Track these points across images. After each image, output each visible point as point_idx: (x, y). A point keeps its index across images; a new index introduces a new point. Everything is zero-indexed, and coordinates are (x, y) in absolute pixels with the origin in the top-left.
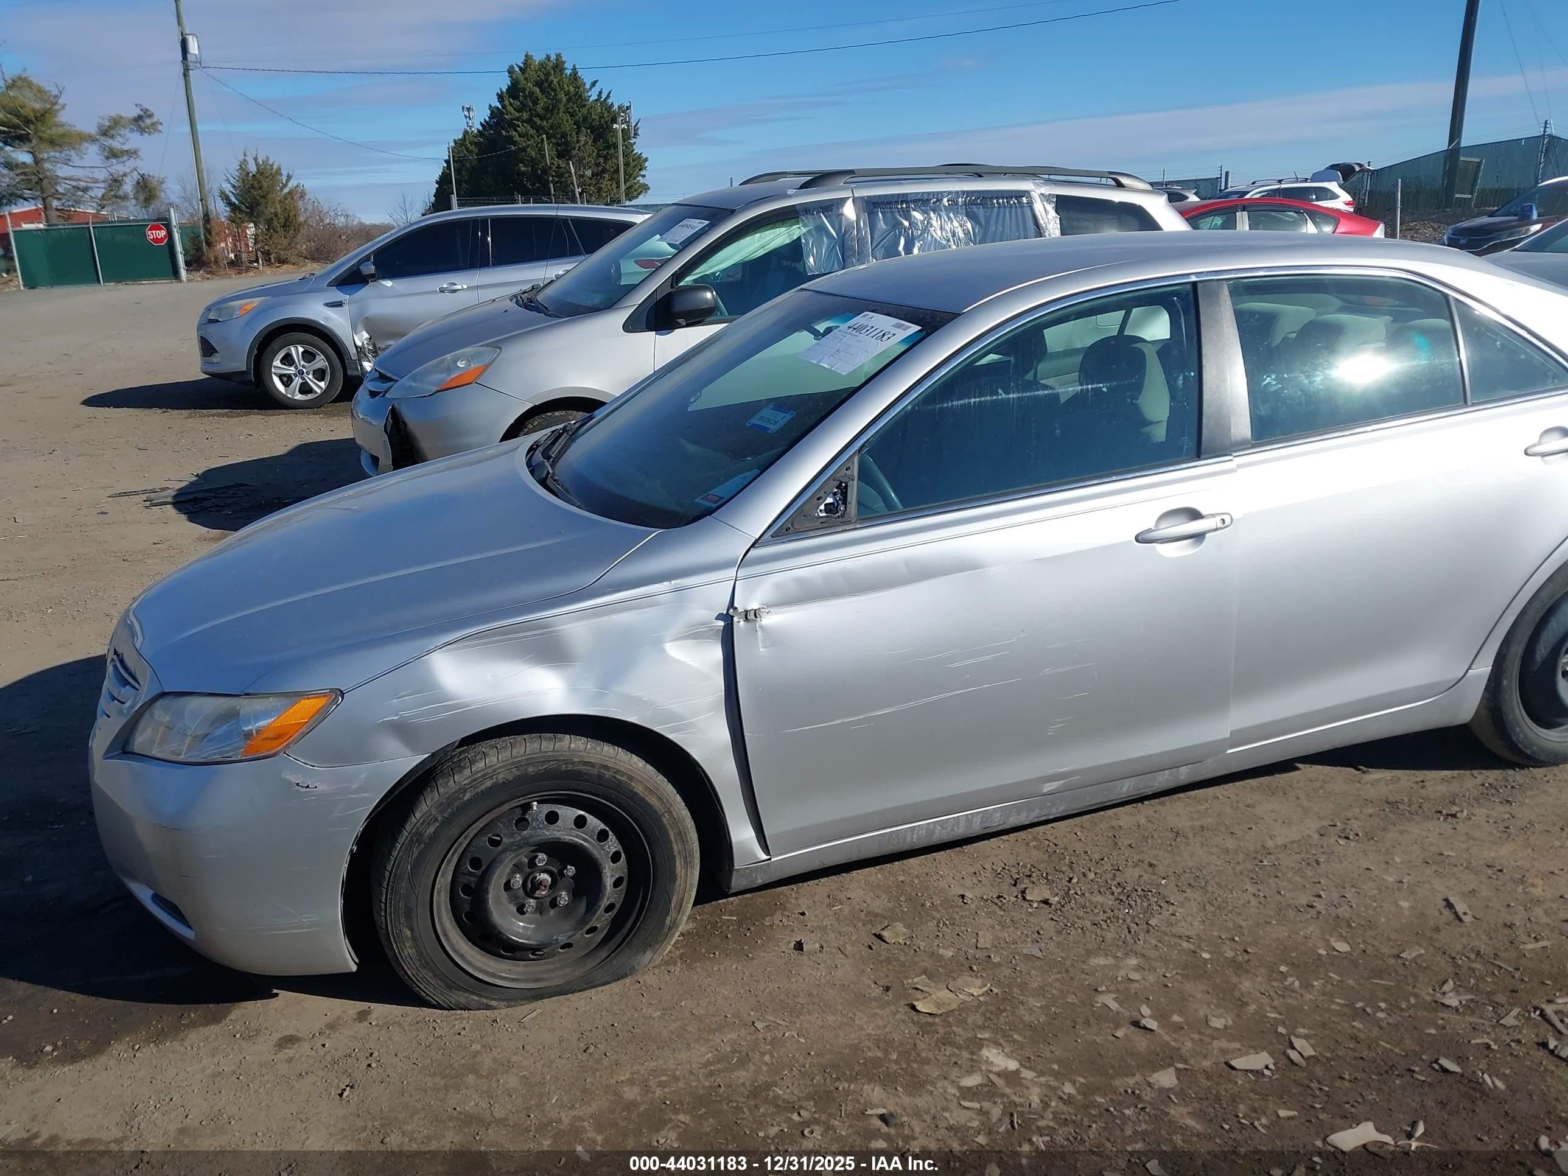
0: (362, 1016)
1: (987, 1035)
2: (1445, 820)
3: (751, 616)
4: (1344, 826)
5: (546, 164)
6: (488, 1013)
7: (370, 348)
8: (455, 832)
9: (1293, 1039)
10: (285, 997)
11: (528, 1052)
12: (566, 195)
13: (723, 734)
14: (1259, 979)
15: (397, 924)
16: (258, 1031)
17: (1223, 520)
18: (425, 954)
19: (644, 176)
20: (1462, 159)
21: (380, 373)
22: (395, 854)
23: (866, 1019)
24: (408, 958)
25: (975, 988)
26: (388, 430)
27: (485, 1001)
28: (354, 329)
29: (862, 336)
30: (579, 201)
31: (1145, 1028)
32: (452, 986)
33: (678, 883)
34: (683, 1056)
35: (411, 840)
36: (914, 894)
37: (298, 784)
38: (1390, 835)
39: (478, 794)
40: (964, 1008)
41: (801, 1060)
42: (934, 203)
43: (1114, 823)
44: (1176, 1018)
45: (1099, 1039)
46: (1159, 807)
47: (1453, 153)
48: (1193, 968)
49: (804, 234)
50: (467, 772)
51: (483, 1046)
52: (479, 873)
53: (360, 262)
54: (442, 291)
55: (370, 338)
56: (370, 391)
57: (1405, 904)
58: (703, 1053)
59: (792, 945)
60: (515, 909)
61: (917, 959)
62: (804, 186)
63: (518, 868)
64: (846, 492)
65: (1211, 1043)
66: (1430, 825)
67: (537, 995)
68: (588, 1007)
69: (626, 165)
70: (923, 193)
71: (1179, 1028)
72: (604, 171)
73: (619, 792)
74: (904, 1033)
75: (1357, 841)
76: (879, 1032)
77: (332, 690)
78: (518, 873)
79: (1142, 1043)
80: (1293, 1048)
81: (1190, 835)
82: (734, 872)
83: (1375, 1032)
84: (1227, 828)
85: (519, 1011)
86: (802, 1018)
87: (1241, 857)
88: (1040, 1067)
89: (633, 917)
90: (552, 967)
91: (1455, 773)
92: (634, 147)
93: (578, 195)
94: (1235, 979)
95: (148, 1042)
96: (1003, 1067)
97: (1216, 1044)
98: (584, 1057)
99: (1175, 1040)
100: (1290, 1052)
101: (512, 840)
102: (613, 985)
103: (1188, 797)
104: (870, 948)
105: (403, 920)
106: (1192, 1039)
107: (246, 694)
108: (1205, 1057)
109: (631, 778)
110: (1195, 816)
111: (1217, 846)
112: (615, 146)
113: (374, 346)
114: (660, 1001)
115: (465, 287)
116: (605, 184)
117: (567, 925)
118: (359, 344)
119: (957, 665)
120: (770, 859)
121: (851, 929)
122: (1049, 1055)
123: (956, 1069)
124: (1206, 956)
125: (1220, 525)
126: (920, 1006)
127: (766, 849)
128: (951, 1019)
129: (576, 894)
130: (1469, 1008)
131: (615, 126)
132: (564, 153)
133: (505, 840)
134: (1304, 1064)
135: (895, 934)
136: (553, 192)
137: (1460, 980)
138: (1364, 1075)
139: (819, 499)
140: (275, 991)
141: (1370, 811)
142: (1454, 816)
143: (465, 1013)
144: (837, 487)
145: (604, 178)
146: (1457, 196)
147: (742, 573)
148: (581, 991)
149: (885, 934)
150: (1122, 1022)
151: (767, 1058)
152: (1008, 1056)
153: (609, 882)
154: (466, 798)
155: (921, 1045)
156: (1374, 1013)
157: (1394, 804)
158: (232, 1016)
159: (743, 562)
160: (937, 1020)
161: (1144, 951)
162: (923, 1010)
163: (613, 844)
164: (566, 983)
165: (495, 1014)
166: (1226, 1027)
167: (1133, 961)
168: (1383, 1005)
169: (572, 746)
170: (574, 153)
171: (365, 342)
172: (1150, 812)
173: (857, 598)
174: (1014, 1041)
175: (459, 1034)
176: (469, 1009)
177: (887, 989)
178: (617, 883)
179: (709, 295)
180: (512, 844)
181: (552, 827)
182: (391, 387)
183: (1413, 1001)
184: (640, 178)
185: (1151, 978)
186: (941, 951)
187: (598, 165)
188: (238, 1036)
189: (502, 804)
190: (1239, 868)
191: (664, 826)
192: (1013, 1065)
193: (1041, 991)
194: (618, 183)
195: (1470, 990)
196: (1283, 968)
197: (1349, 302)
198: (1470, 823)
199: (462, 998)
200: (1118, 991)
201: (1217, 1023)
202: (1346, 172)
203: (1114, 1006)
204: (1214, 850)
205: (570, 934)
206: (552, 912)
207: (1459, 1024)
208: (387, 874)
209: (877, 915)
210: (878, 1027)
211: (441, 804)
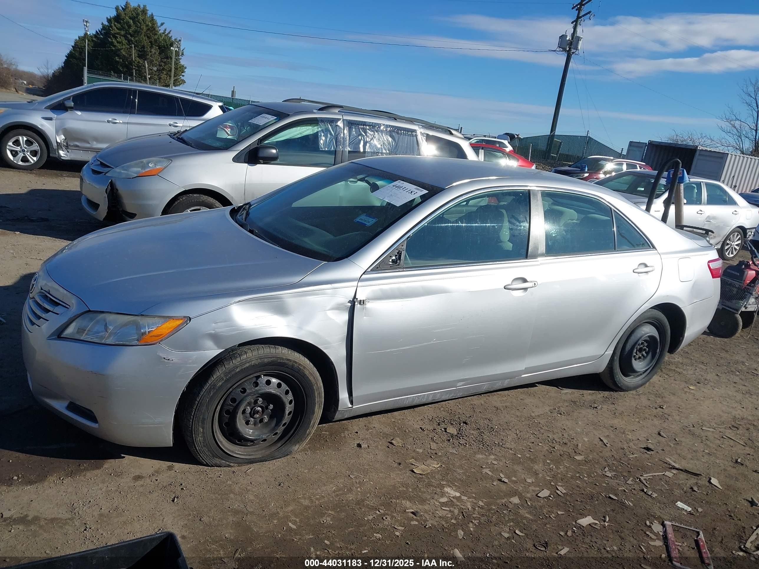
0: (170, 468)
1: (445, 483)
2: (593, 409)
3: (362, 302)
4: (558, 410)
5: (132, 60)
6: (229, 468)
7: (65, 144)
8: (229, 386)
9: (557, 487)
10: (128, 459)
11: (254, 485)
12: (141, 78)
13: (343, 352)
14: (540, 465)
15: (198, 426)
16: (122, 473)
17: (535, 284)
18: (207, 440)
19: (183, 76)
20: (555, 139)
21: (100, 162)
22: (202, 393)
23: (395, 475)
24: (199, 442)
25: (435, 465)
26: (108, 192)
27: (228, 463)
28: (57, 133)
29: (401, 191)
30: (148, 83)
31: (504, 482)
32: (215, 456)
33: (315, 415)
34: (324, 488)
35: (211, 388)
36: (400, 427)
37: (164, 358)
38: (575, 414)
39: (242, 369)
40: (432, 472)
41: (373, 490)
42: (377, 128)
43: (472, 403)
44: (514, 479)
45: (488, 485)
46: (488, 398)
47: (551, 137)
48: (515, 460)
49: (320, 131)
50: (238, 359)
51: (233, 482)
52: (235, 405)
53: (65, 100)
54: (108, 122)
55: (66, 139)
56: (92, 170)
57: (586, 439)
58: (331, 488)
59: (356, 445)
60: (244, 422)
61: (408, 453)
62: (321, 109)
63: (249, 404)
64: (401, 255)
65: (528, 488)
66: (589, 411)
67: (251, 462)
68: (275, 468)
69: (176, 69)
70: (373, 123)
71: (515, 482)
72: (163, 69)
73: (299, 374)
74: (412, 481)
75: (564, 415)
76: (402, 480)
77: (185, 317)
78: (248, 406)
79: (503, 487)
80: (558, 490)
81: (502, 409)
82: (338, 412)
83: (585, 485)
84: (516, 407)
85: (244, 468)
86: (369, 474)
87: (523, 419)
88: (468, 495)
89: (294, 428)
90: (255, 449)
91: (593, 392)
92: (181, 61)
93: (148, 79)
94: (532, 465)
95: (67, 476)
96: (454, 495)
97: (531, 488)
98: (279, 488)
99: (515, 486)
100: (557, 491)
101: (251, 391)
102: (282, 458)
103: (498, 394)
104: (388, 447)
105: (200, 424)
106: (522, 486)
107: (142, 315)
108: (528, 492)
109: (304, 367)
110: (503, 402)
111: (513, 414)
112: (171, 58)
113: (67, 144)
114: (306, 466)
115: (121, 122)
116: (163, 76)
117: (266, 431)
118: (59, 141)
119: (437, 331)
120: (352, 407)
121: (379, 439)
122: (470, 491)
123: (436, 495)
124: (519, 456)
125: (534, 286)
126: (415, 471)
127: (352, 402)
128: (429, 476)
129: (271, 417)
130: (615, 477)
131: (172, 48)
132: (142, 55)
133: (248, 391)
134: (562, 495)
135: (397, 442)
136: (134, 74)
137: (610, 467)
138: (584, 500)
139: (390, 257)
140: (123, 455)
141: (567, 404)
142: (596, 408)
143: (219, 468)
144: (397, 253)
145: (163, 73)
146: (552, 155)
147: (360, 284)
148: (269, 461)
149: (393, 442)
150: (494, 479)
151: (359, 489)
152: (455, 491)
153: (287, 412)
154: (237, 371)
155: (420, 486)
156: (583, 478)
157: (574, 402)
158: (106, 466)
159: (360, 280)
160: (424, 476)
161: (496, 453)
162: (417, 472)
163: (290, 397)
164: (263, 457)
165: (233, 469)
166: (532, 482)
167: (492, 457)
168: (586, 476)
169: (283, 351)
170: (148, 57)
171: (62, 141)
172: (485, 399)
173: (402, 300)
174: (456, 485)
175: (219, 477)
176: (220, 467)
177: (400, 464)
178: (289, 414)
179: (274, 151)
180: (251, 393)
181: (268, 387)
182: (109, 171)
183: (595, 474)
184: (181, 76)
185: (501, 464)
186: (417, 450)
187: (160, 66)
188: (112, 475)
189: (251, 375)
190: (523, 423)
191: (314, 389)
192: (458, 494)
193: (461, 467)
194: (170, 77)
195: (614, 471)
196: (548, 461)
197: (556, 202)
198: (601, 410)
199: (217, 461)
200: (490, 468)
201: (529, 481)
202: (511, 137)
203: (490, 473)
204: (512, 416)
205: (268, 435)
206: (259, 425)
207: (613, 483)
208: (197, 402)
209: (387, 434)
210: (401, 479)
211: (226, 373)
